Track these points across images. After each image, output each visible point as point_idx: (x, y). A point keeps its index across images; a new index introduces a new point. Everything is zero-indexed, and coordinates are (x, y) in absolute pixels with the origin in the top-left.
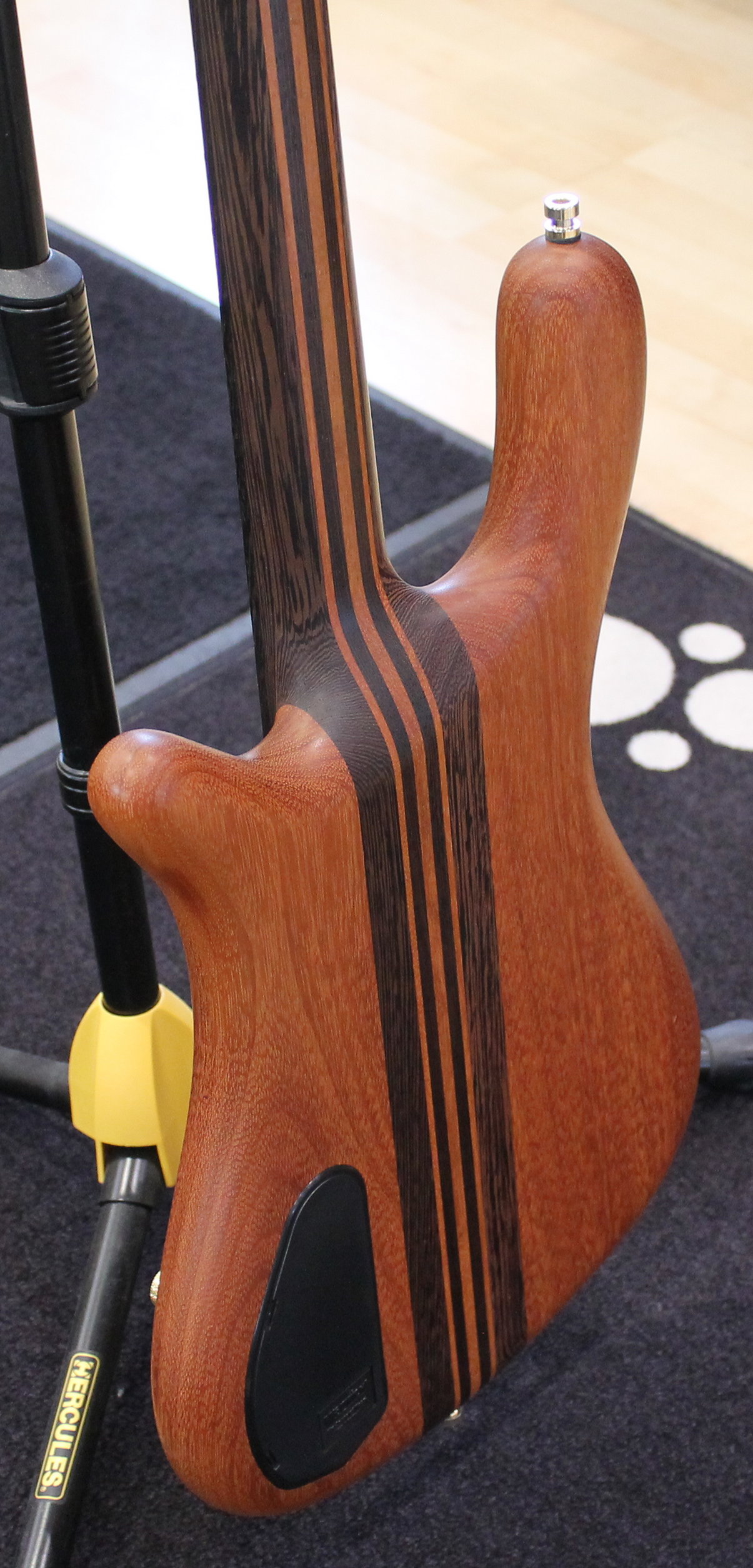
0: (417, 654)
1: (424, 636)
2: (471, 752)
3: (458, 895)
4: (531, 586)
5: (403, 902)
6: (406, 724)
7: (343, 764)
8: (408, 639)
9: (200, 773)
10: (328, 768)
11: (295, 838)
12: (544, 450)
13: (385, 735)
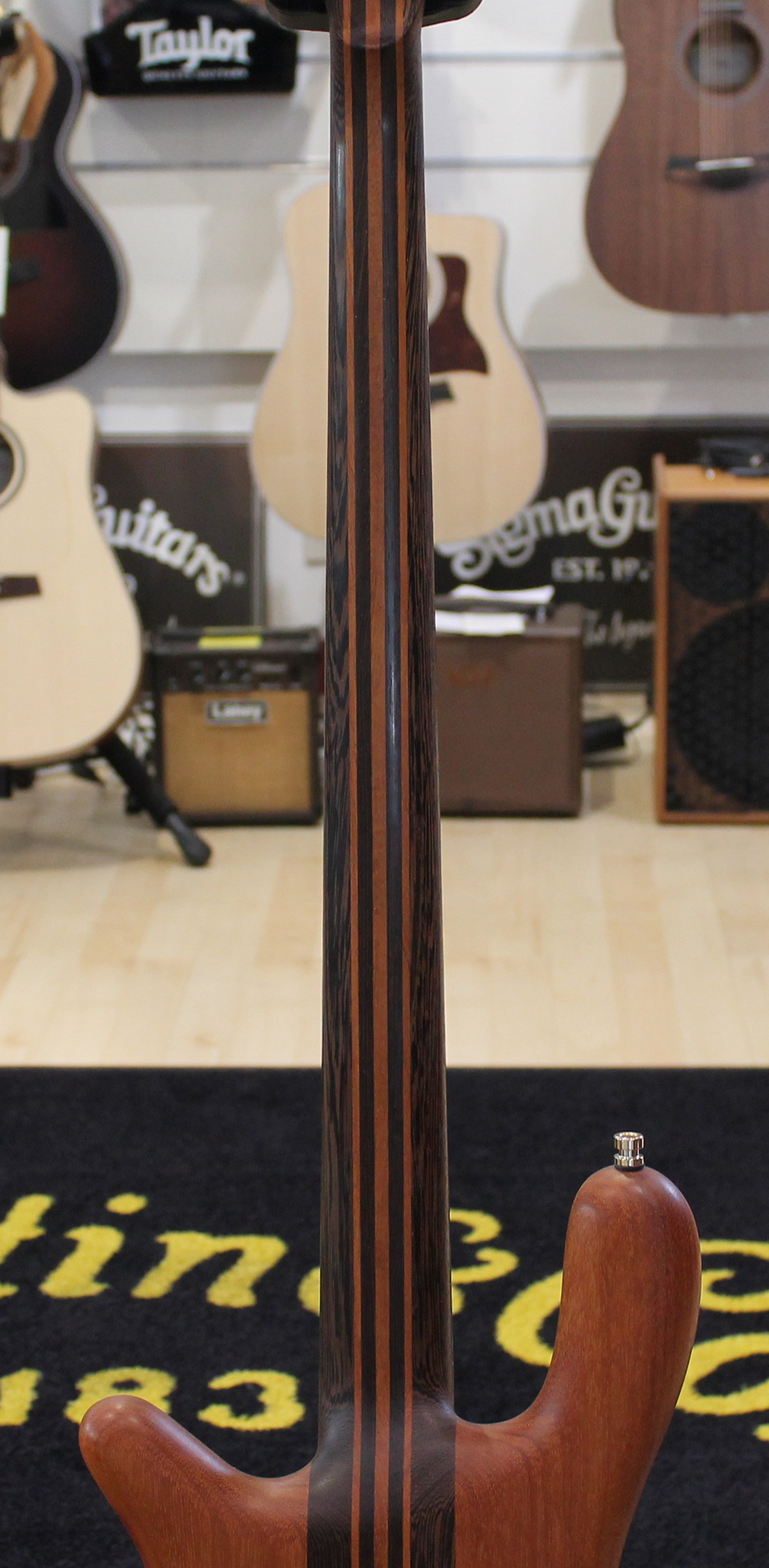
4: (530, 1448)
7: (305, 1511)
13: (353, 1507)
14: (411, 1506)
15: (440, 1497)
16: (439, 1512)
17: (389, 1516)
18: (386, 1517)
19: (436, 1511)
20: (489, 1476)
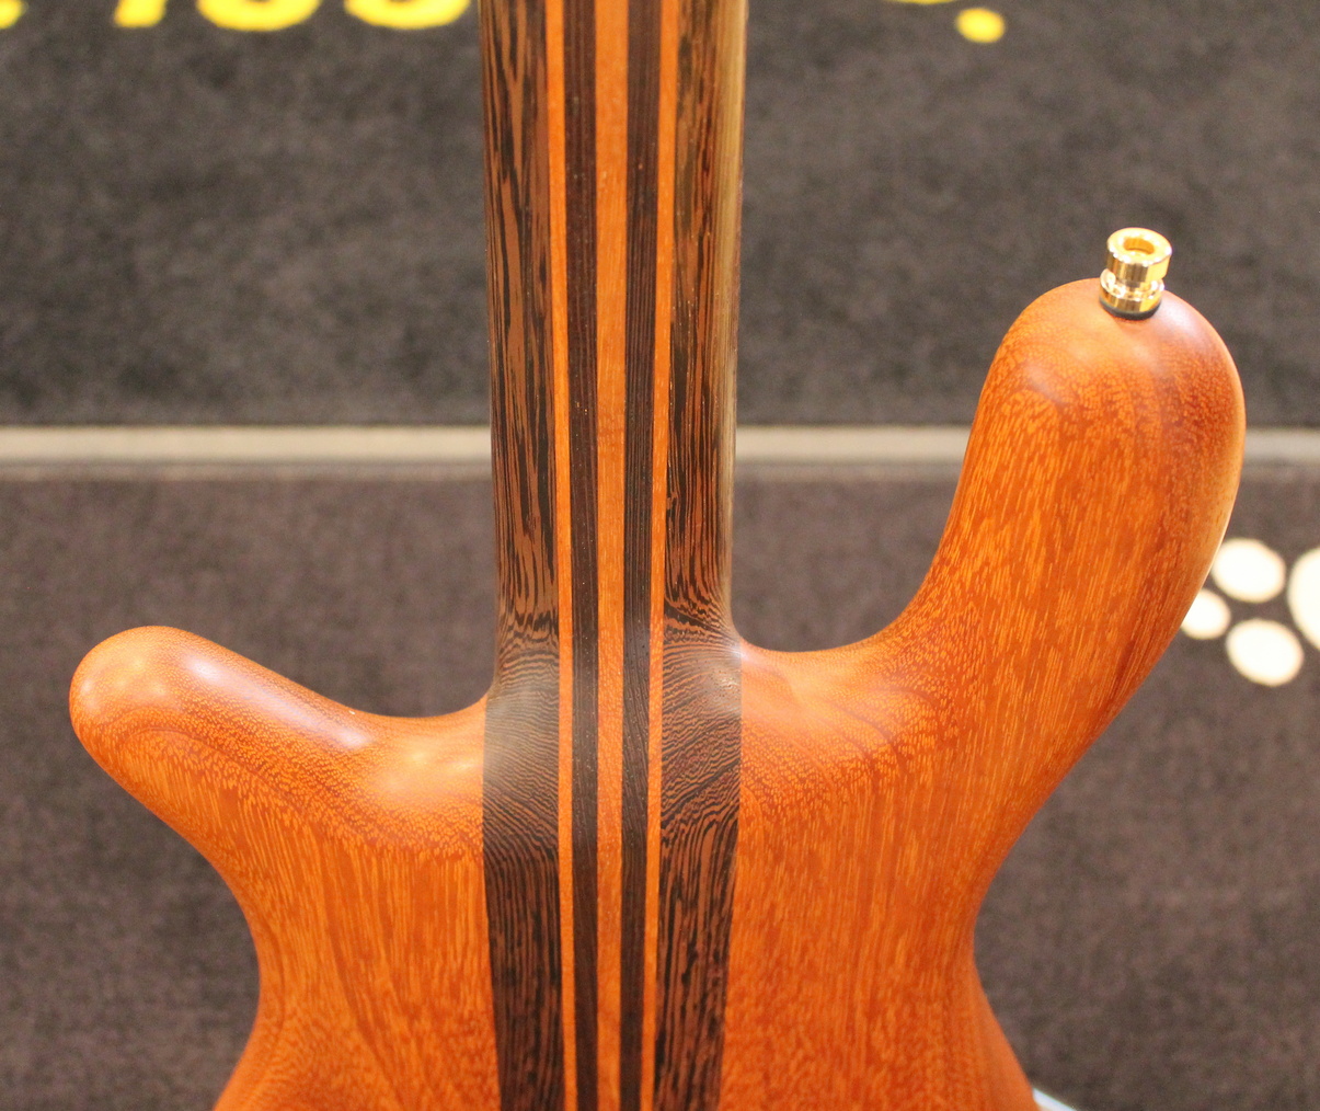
0: (664, 738)
1: (688, 722)
2: (711, 888)
3: (657, 1019)
4: (879, 746)
5: (554, 992)
6: (601, 814)
7: (479, 814)
8: (664, 714)
9: (186, 737)
10: (453, 808)
11: (356, 864)
12: (963, 586)
13: (561, 811)
14: (663, 814)
15: (713, 804)
16: (710, 825)
17: (623, 825)
18: (619, 828)
19: (706, 823)
20: (802, 781)
